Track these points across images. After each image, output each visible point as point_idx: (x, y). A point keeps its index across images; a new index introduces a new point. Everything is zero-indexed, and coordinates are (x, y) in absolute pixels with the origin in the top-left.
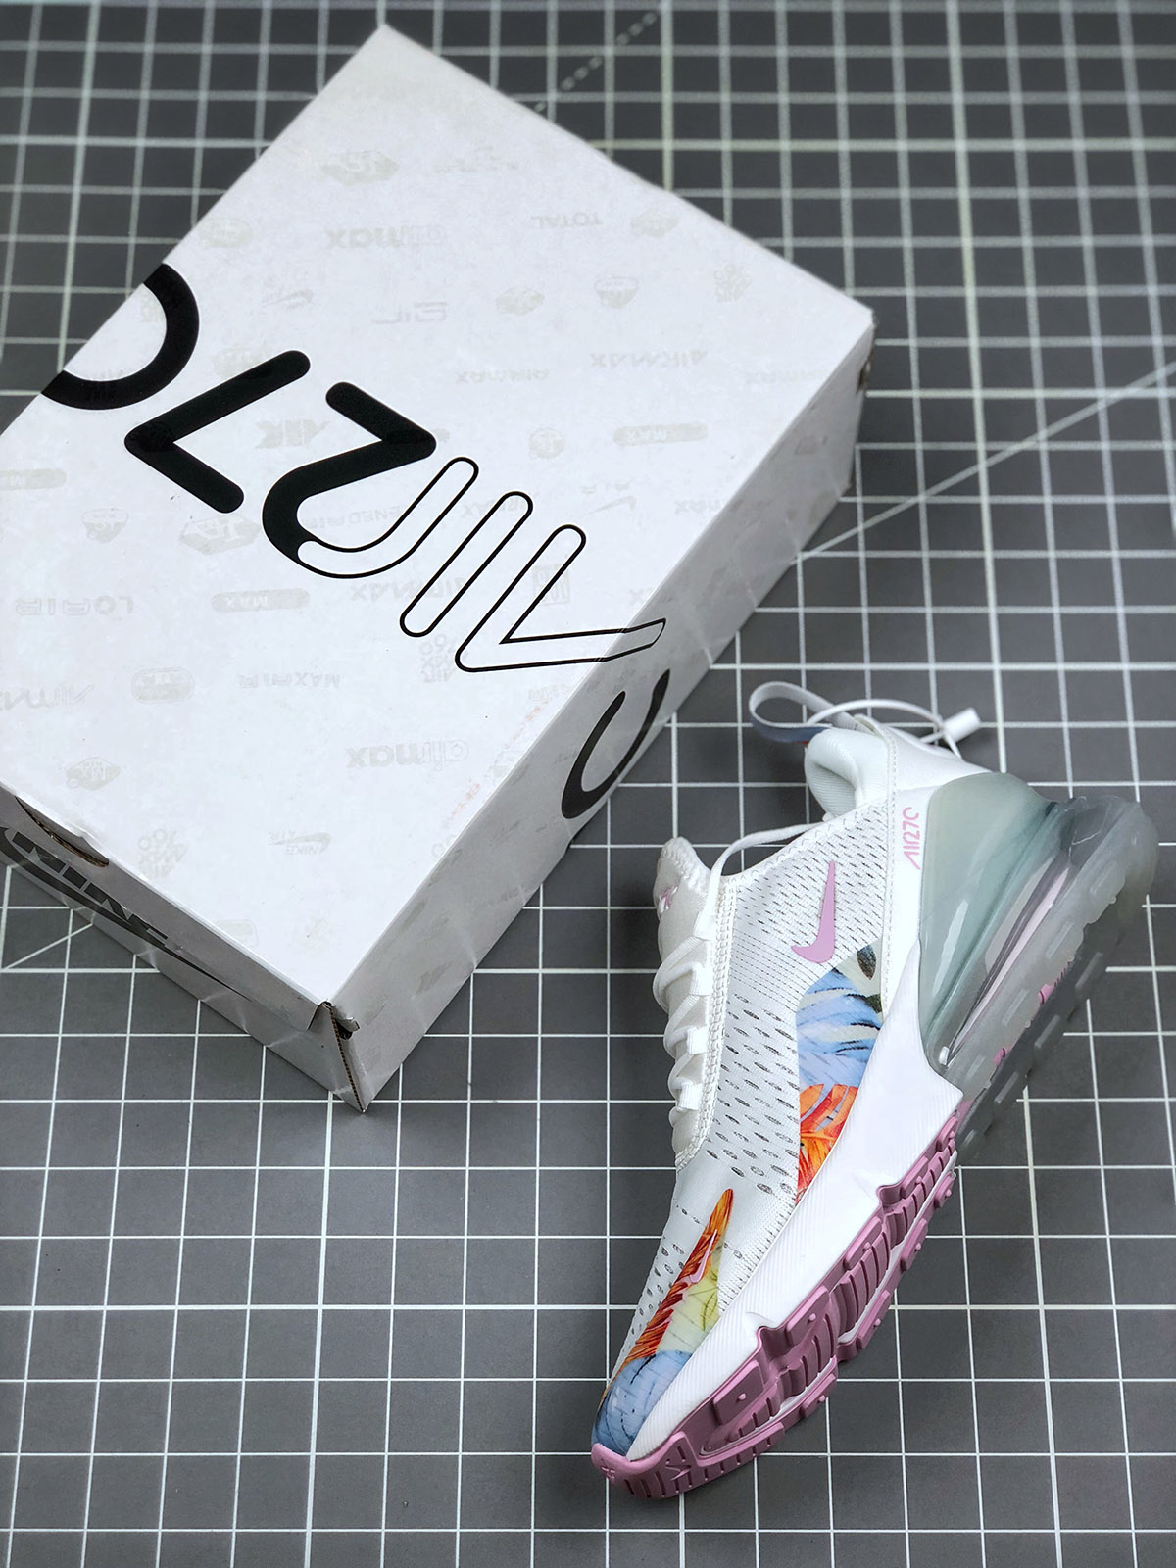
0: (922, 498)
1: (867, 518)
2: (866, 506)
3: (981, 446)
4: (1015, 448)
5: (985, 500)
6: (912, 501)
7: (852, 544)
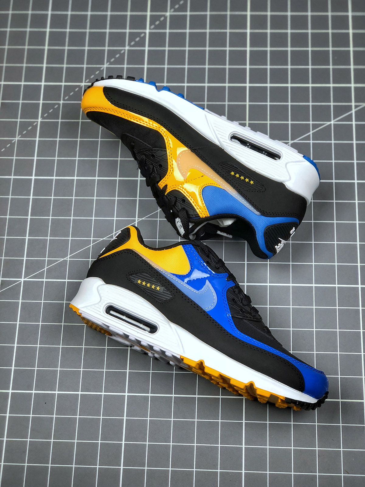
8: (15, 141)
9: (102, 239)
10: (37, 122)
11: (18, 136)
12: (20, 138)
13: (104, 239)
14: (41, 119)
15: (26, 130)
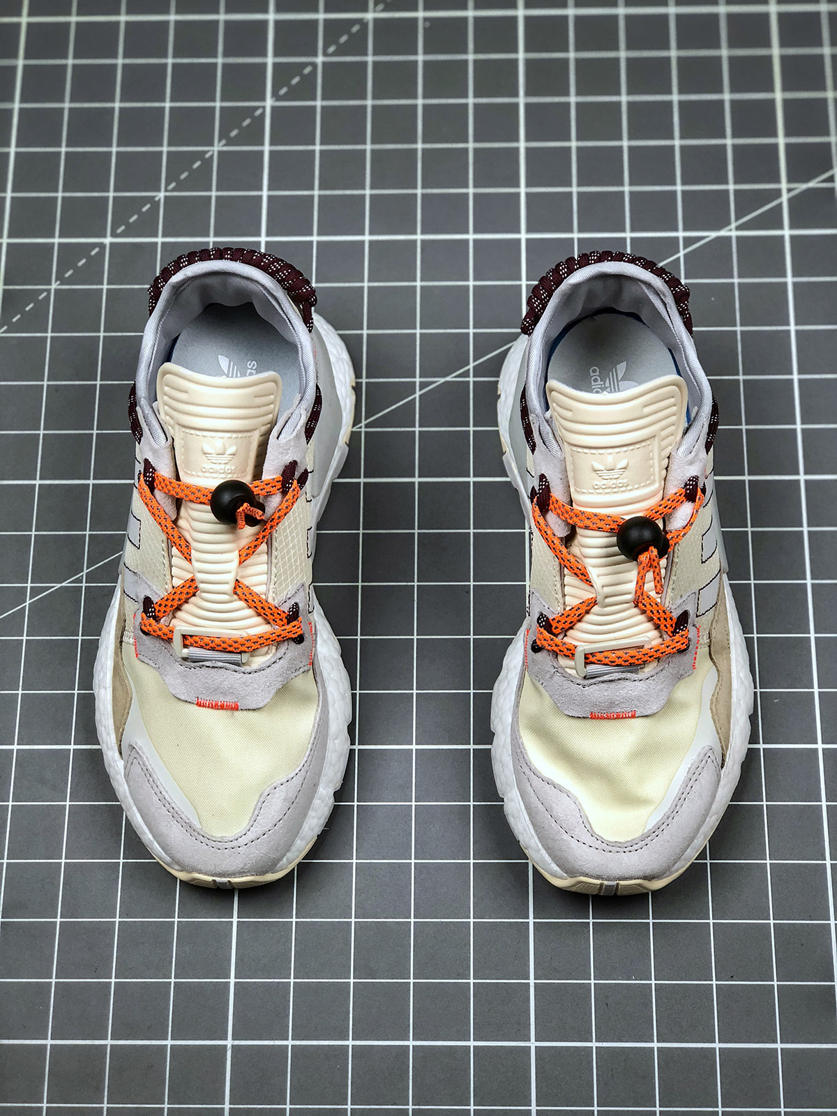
8: (212, 156)
9: (442, 380)
10: (264, 108)
11: (220, 141)
12: (225, 145)
13: (448, 379)
14: (274, 99)
15: (239, 127)
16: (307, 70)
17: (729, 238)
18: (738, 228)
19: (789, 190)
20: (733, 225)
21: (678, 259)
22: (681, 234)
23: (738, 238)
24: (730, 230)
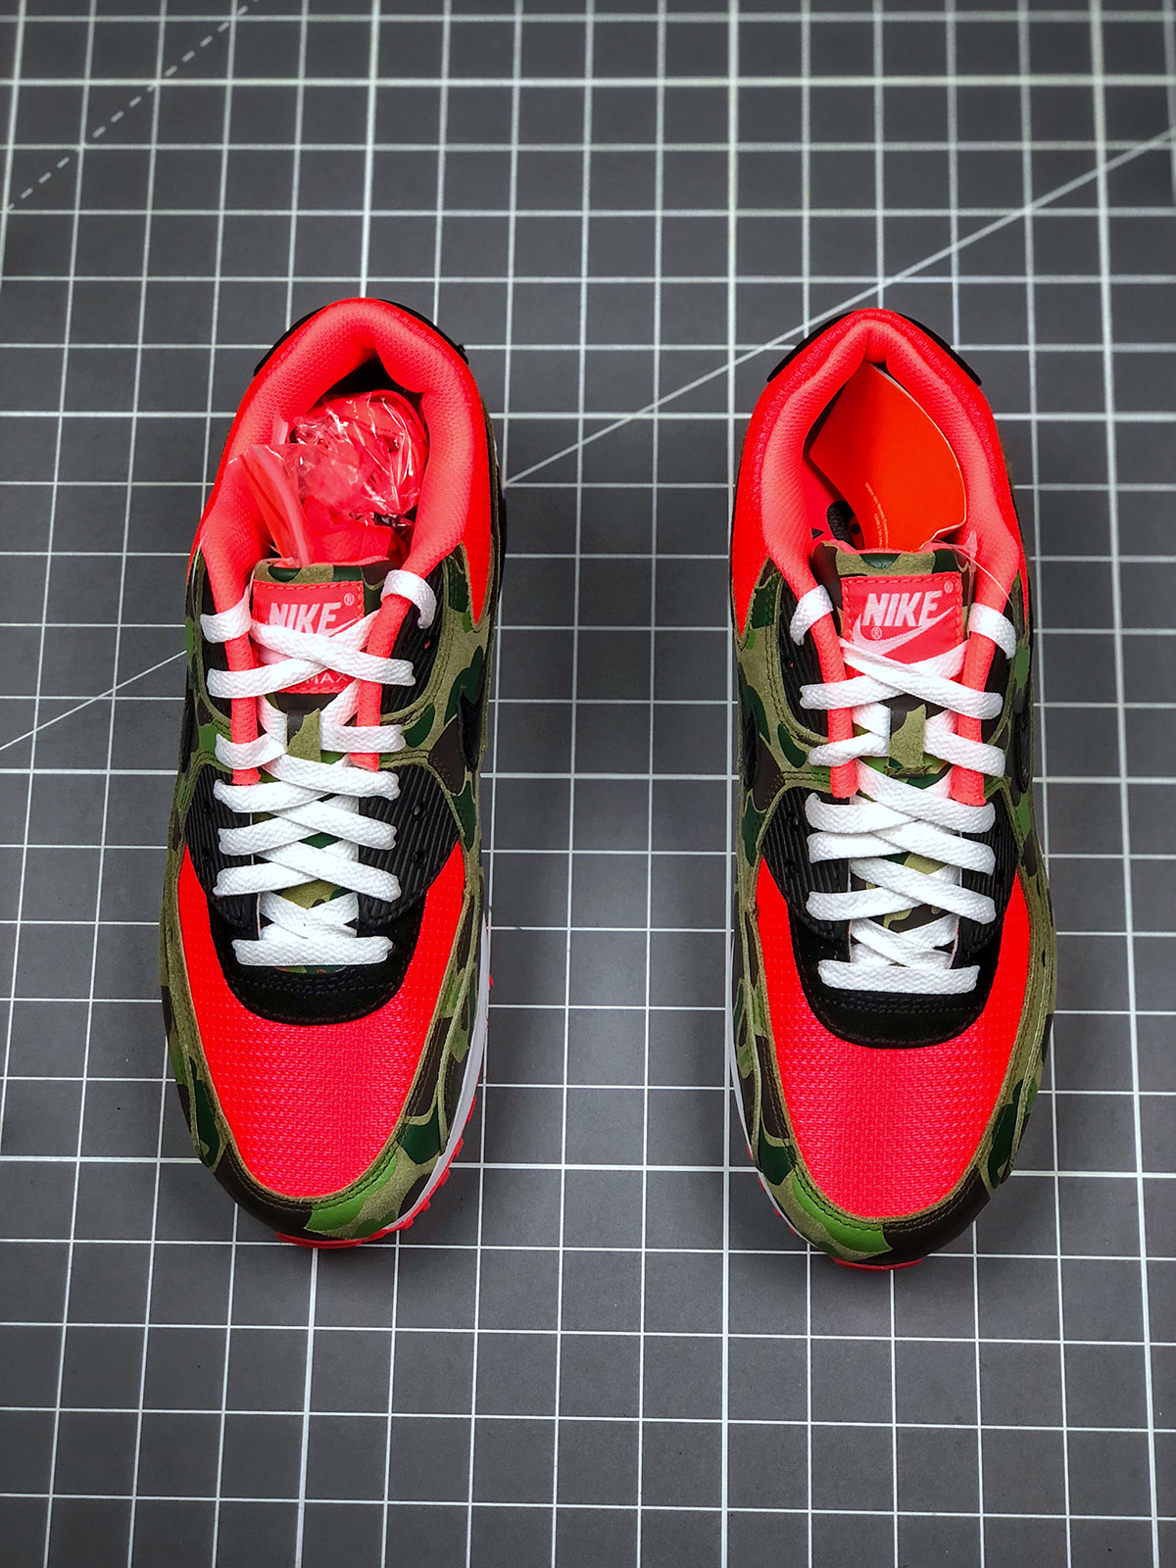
0: (1028, 211)
1: (960, 238)
2: (960, 219)
3: (1100, 146)
4: (1139, 148)
5: (1103, 212)
6: (1015, 214)
7: (943, 268)
16: (61, 164)
17: (652, 421)
18: (662, 409)
19: (738, 354)
20: (656, 404)
21: (576, 451)
22: (581, 416)
23: (660, 421)
24: (652, 411)
